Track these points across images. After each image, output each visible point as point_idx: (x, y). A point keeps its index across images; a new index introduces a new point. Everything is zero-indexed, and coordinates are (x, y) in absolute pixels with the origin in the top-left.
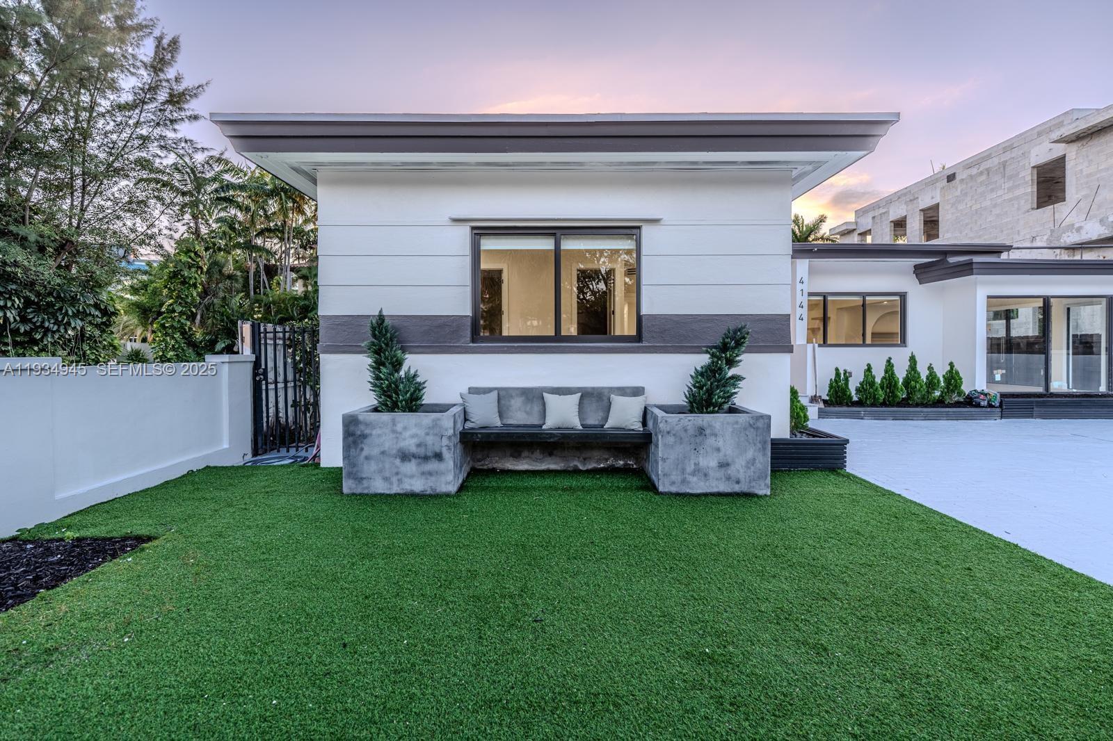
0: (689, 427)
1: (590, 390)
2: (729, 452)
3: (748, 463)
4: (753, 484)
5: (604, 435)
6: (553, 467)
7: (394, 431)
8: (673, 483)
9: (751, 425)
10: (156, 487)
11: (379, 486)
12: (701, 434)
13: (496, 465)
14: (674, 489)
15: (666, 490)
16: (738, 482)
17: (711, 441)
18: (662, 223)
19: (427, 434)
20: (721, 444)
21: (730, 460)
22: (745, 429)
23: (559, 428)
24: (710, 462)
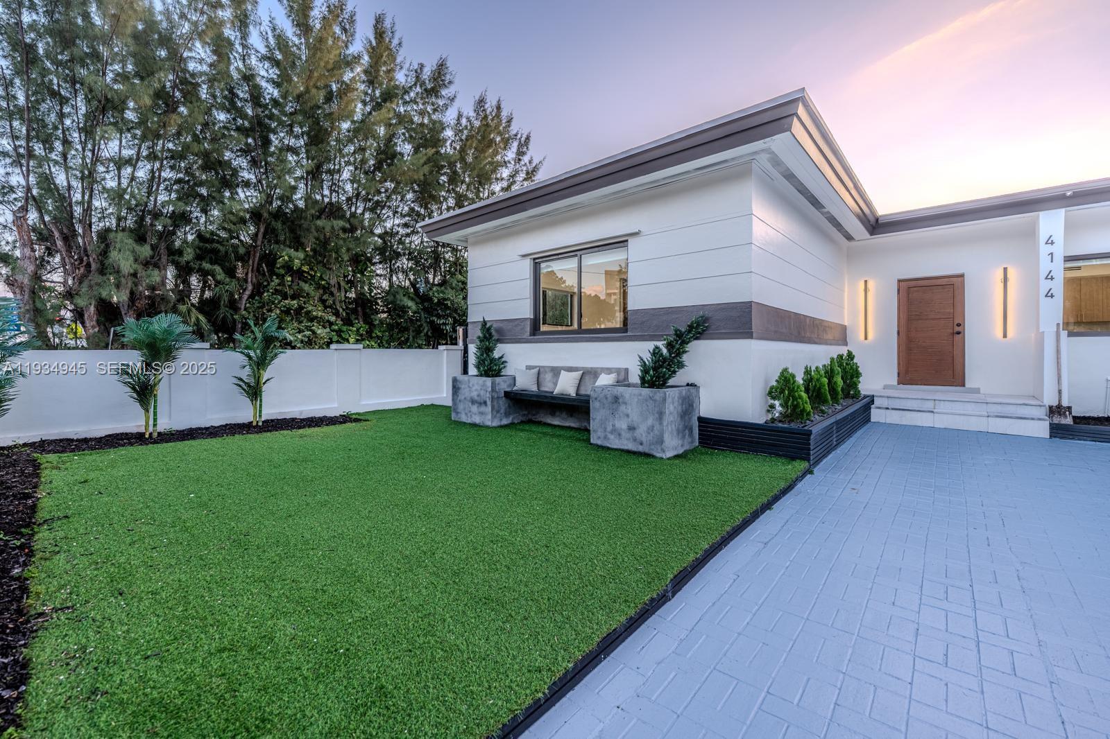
0: (608, 396)
1: (590, 369)
2: (635, 418)
3: (648, 429)
4: (653, 447)
5: (554, 398)
6: (573, 425)
7: (469, 387)
8: (599, 438)
9: (650, 398)
10: (403, 409)
11: (464, 418)
12: (616, 402)
13: (542, 420)
14: (599, 442)
15: (595, 442)
16: (641, 444)
17: (623, 408)
18: (642, 234)
19: (481, 389)
20: (629, 411)
21: (636, 426)
22: (646, 400)
23: (562, 394)
24: (622, 425)
